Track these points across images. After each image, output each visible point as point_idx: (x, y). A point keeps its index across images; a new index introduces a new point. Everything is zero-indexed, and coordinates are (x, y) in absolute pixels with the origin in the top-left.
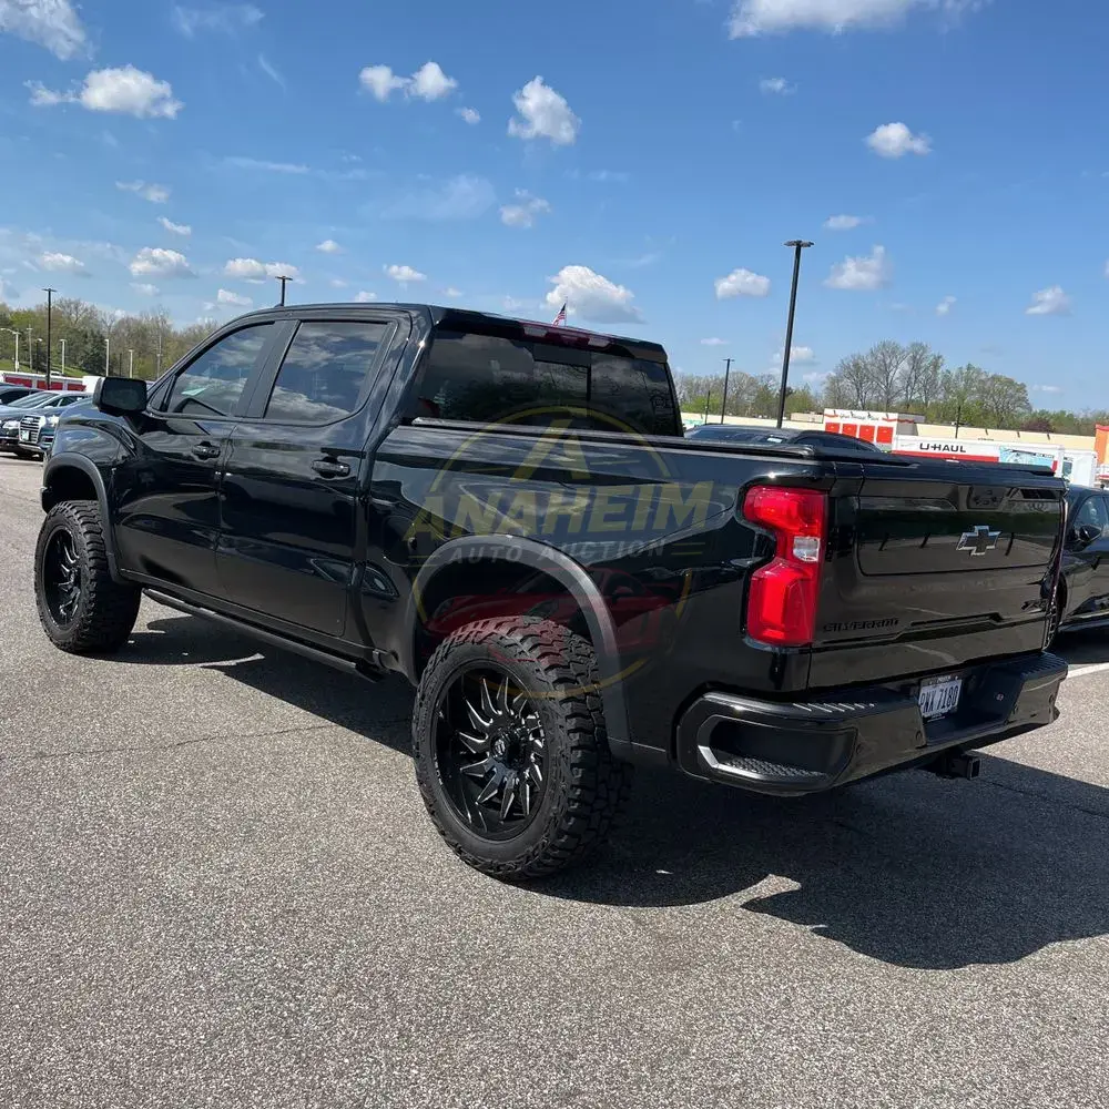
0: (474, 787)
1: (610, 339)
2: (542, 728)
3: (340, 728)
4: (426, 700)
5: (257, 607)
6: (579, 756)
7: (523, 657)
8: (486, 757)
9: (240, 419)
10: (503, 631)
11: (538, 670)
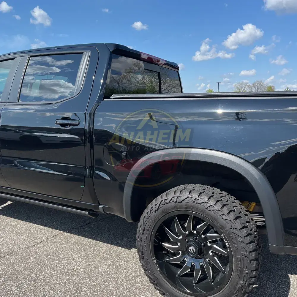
0: (174, 268)
1: (166, 61)
2: (227, 242)
3: (66, 233)
4: (146, 231)
5: (27, 190)
6: (253, 255)
7: (212, 208)
8: (179, 254)
9: (5, 104)
10: (195, 195)
11: (223, 215)
